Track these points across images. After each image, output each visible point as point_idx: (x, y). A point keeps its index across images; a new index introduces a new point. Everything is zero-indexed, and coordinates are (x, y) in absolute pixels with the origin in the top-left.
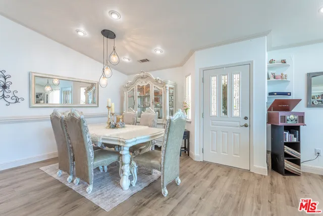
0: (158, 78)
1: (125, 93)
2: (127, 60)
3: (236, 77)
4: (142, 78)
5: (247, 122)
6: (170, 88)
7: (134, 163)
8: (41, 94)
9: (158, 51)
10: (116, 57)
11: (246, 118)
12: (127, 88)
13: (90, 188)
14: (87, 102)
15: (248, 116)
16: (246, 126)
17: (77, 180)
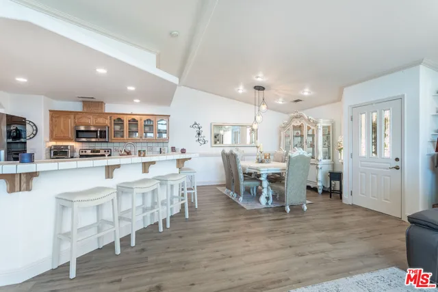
0: (310, 117)
1: (282, 133)
2: (281, 103)
3: (387, 114)
4: (296, 117)
5: (398, 164)
6: (323, 127)
7: (269, 188)
8: (218, 135)
9: (306, 92)
10: (265, 106)
11: (397, 159)
12: (284, 127)
13: (241, 198)
14: (252, 142)
15: (400, 158)
16: (397, 168)
17: (235, 195)
